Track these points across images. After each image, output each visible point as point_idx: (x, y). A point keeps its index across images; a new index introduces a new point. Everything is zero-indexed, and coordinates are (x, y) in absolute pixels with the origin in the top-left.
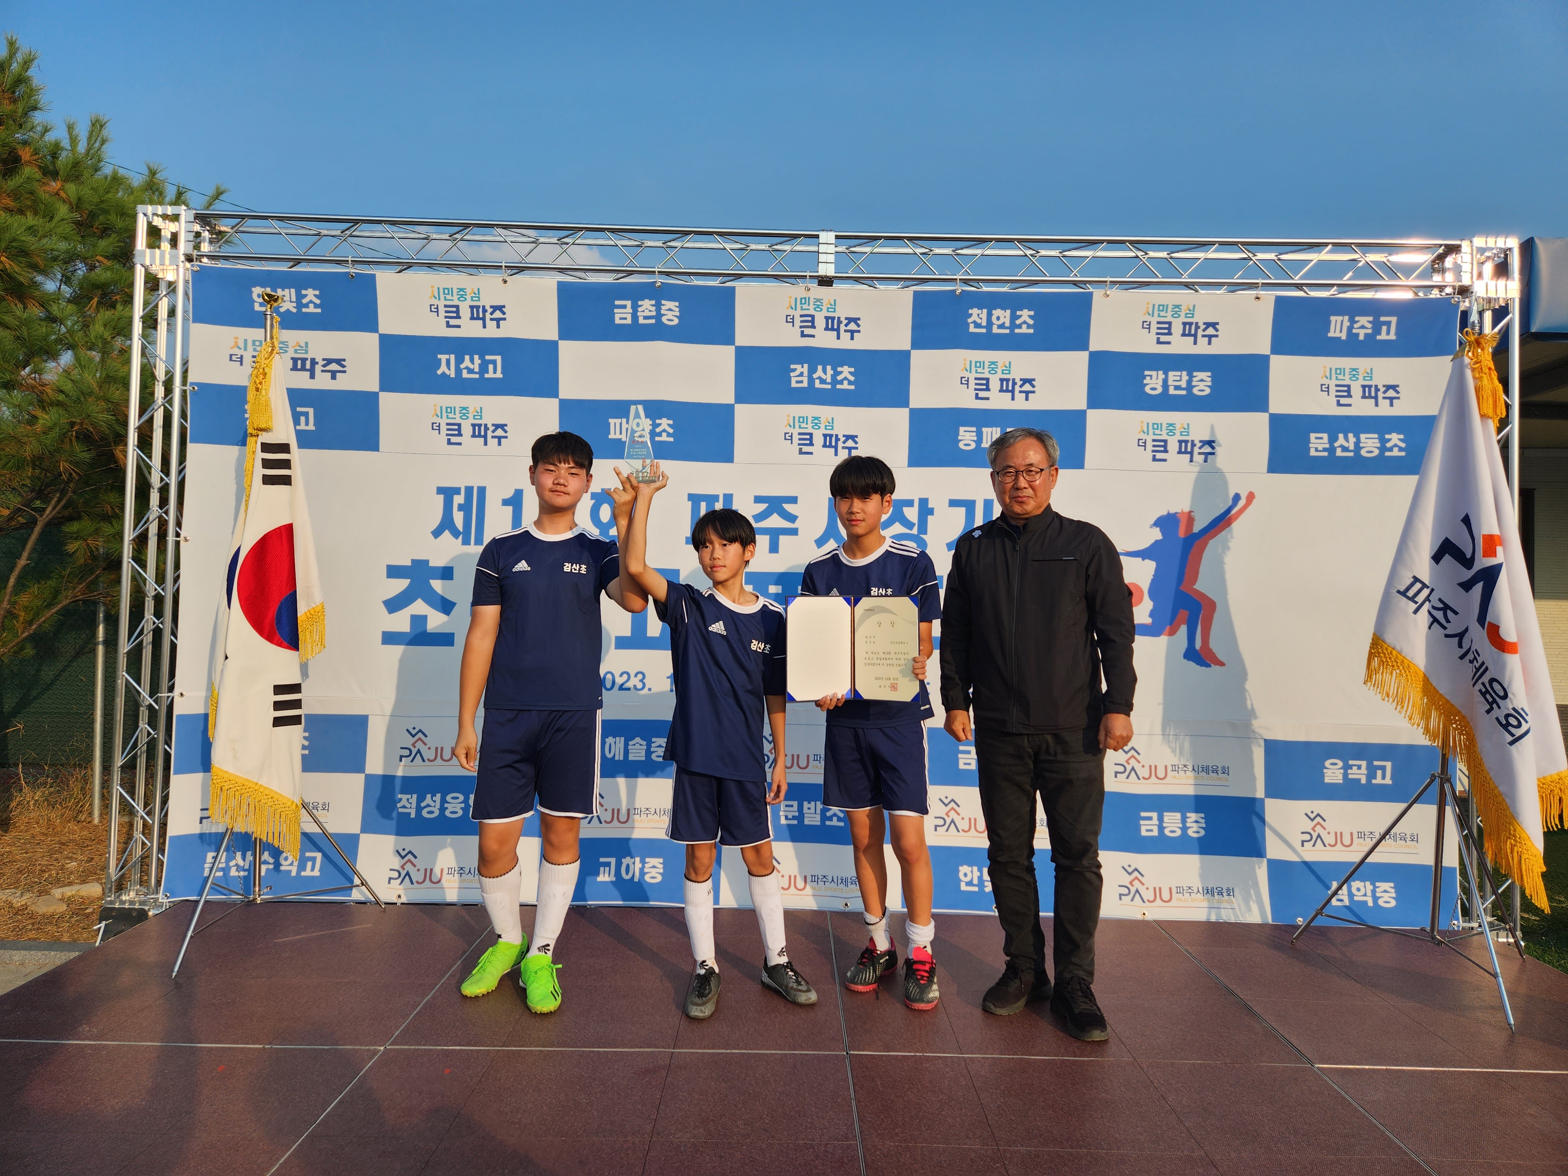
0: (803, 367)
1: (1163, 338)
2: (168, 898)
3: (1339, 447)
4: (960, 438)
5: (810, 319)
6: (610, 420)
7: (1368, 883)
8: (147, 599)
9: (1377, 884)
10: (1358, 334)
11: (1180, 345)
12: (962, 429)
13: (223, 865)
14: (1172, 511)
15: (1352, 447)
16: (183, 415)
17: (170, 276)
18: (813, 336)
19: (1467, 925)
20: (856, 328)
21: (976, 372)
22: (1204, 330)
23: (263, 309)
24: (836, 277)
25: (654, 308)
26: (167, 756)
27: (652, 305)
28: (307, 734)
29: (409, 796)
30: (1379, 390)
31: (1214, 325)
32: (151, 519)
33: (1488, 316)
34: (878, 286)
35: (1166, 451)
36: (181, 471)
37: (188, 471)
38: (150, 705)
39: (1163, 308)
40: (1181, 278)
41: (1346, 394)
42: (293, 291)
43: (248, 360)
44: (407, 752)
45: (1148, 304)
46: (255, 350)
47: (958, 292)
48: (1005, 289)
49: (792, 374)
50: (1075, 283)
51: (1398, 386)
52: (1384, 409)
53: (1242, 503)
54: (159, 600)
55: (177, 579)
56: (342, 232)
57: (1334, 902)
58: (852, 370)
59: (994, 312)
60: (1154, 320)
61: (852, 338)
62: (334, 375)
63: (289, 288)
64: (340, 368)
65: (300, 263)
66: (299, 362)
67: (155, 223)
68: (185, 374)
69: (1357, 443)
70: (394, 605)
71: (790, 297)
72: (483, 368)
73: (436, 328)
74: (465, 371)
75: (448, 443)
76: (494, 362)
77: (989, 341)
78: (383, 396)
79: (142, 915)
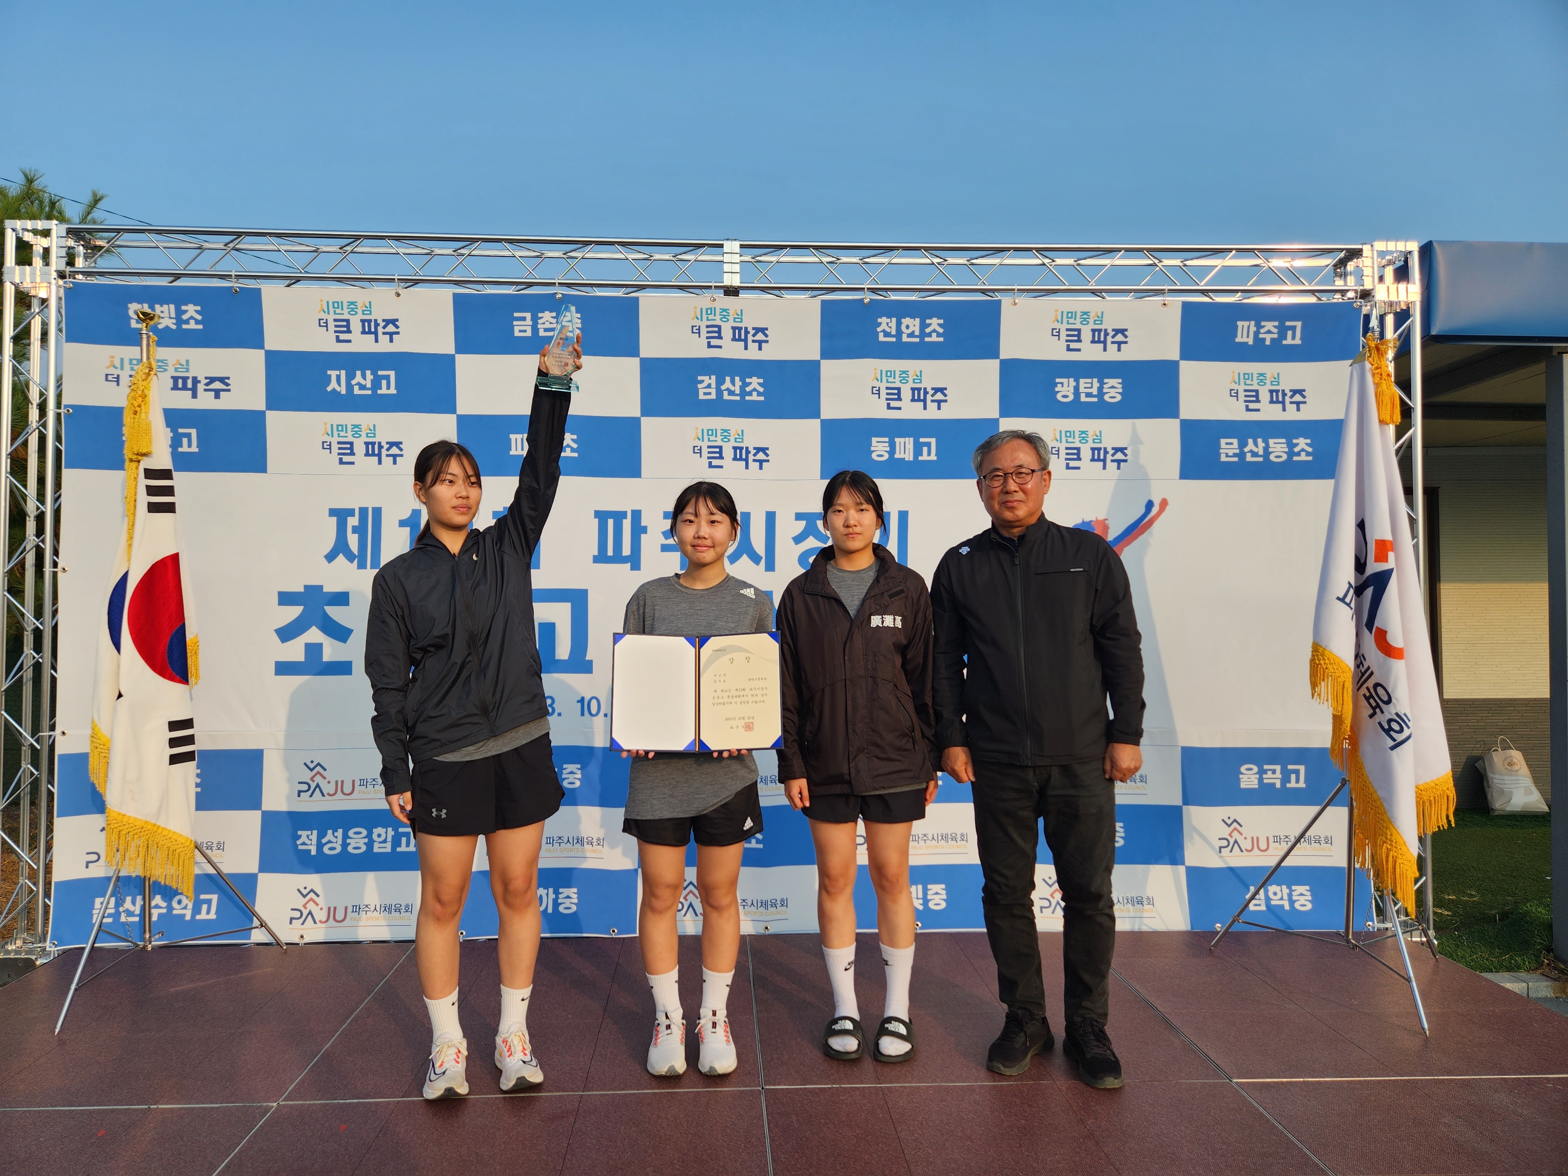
0: (710, 379)
1: (1073, 345)
2: (56, 946)
3: (1249, 452)
4: (872, 449)
5: (716, 329)
6: (511, 436)
7: (1284, 887)
8: (26, 633)
9: (1294, 888)
10: (1264, 339)
11: (1090, 352)
12: (874, 440)
13: (113, 911)
14: (1087, 519)
15: (1261, 452)
16: (58, 438)
17: (43, 294)
18: (720, 347)
19: (1382, 926)
20: (764, 338)
21: (888, 382)
22: (1113, 337)
23: (139, 326)
24: (742, 287)
25: (554, 321)
26: (50, 796)
27: (553, 317)
28: (200, 771)
29: (309, 833)
30: (1286, 395)
31: (1122, 331)
32: (27, 549)
33: (1390, 320)
34: (786, 296)
35: (1079, 459)
36: (57, 499)
37: (63, 499)
38: (32, 745)
39: (1072, 315)
40: (1087, 285)
41: (1254, 399)
42: (172, 307)
43: (125, 380)
44: (305, 787)
45: (1057, 311)
46: (132, 369)
47: (866, 301)
48: (913, 297)
49: (699, 386)
50: (983, 292)
51: (1304, 390)
52: (1291, 414)
53: (1155, 510)
54: (38, 634)
55: (55, 613)
56: (225, 245)
57: (1252, 907)
58: (761, 381)
59: (903, 320)
60: (1063, 327)
61: (760, 349)
62: (217, 394)
63: (168, 304)
64: (224, 387)
65: (180, 277)
66: (180, 381)
67: (26, 239)
68: (59, 396)
69: (1266, 448)
70: (286, 634)
71: (695, 308)
72: (376, 384)
73: (325, 342)
74: (356, 388)
75: (341, 462)
76: (387, 378)
77: (899, 350)
78: (271, 415)
79: (29, 964)
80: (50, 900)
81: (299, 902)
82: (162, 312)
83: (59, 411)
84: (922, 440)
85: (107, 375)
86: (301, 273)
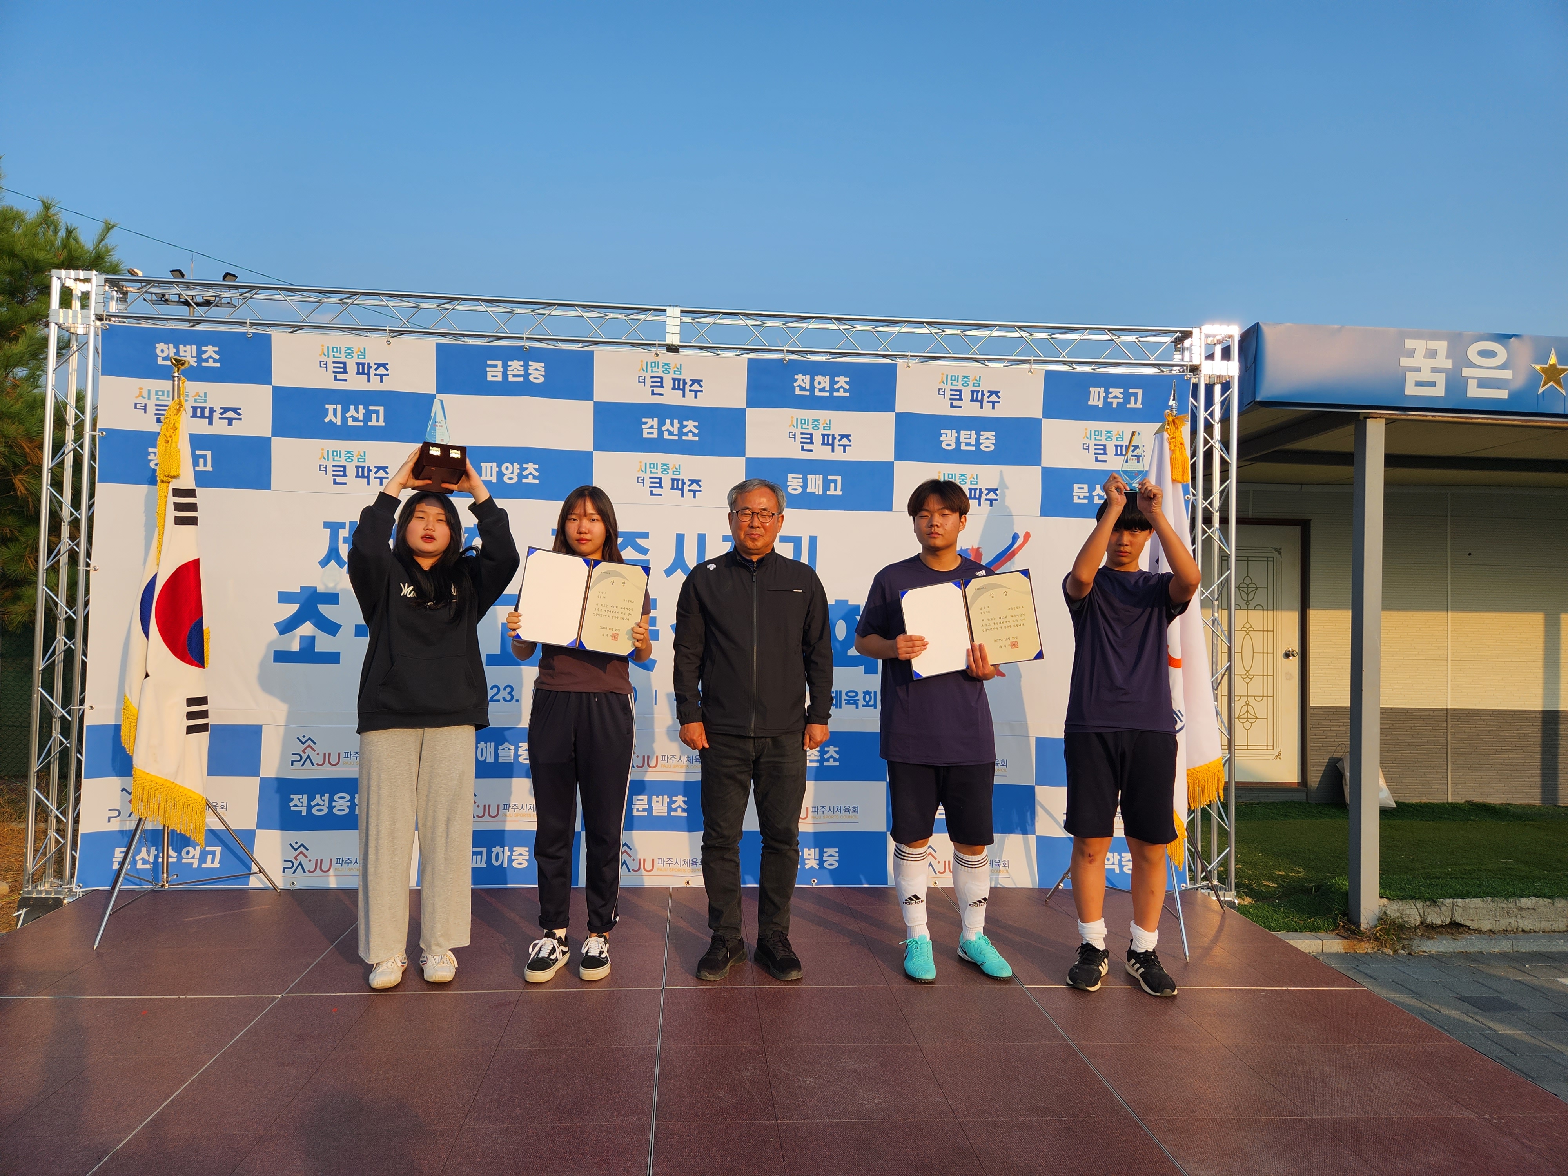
0: (653, 420)
1: (955, 403)
2: (81, 888)
3: (1096, 495)
4: (788, 483)
5: (659, 380)
8: (58, 621)
10: (1112, 403)
11: (969, 409)
12: (790, 476)
16: (93, 456)
17: (81, 331)
20: (699, 388)
21: (802, 428)
22: (989, 397)
24: (681, 346)
25: (522, 368)
26: (79, 762)
27: (521, 366)
28: (213, 742)
29: (300, 796)
31: (996, 393)
32: (62, 551)
33: (1218, 389)
36: (91, 506)
37: (96, 507)
38: (63, 716)
39: (955, 378)
40: (972, 354)
41: (1102, 452)
42: (194, 347)
43: (152, 409)
45: (943, 374)
47: (786, 361)
48: (824, 359)
49: (644, 426)
50: (885, 356)
53: (1019, 542)
54: (70, 623)
55: (87, 604)
56: (242, 297)
58: (696, 424)
59: (816, 377)
60: (948, 388)
61: (695, 397)
62: (230, 421)
63: (191, 345)
64: (237, 417)
65: (200, 323)
66: (199, 410)
67: (67, 284)
68: (95, 421)
70: (286, 627)
71: (642, 361)
73: (324, 381)
74: (350, 420)
76: (377, 412)
77: (812, 402)
78: (275, 441)
79: (58, 903)
80: (76, 852)
82: (185, 351)
83: (94, 433)
84: (830, 477)
86: (302, 322)
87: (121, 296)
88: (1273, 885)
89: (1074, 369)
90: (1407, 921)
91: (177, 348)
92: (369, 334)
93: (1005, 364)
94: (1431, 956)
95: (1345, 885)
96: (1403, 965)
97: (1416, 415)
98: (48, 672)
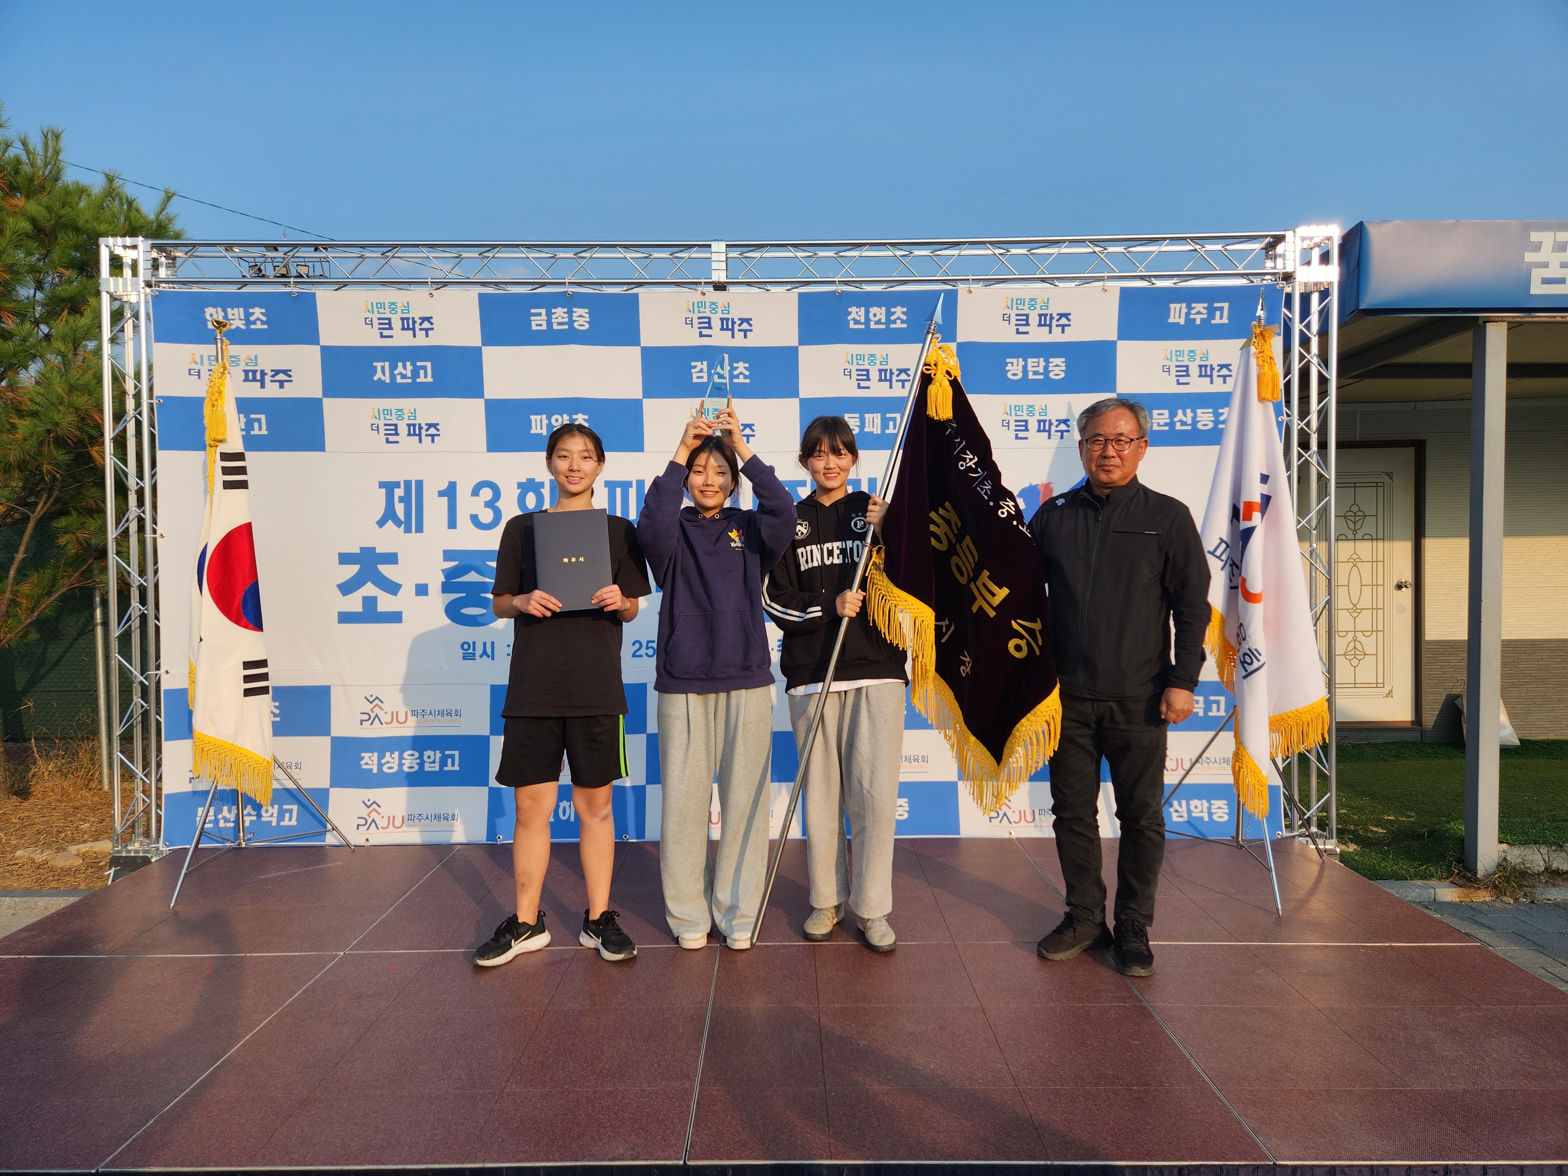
0: (702, 364)
1: (1022, 329)
2: (168, 846)
3: (1178, 421)
5: (707, 320)
6: (532, 417)
7: (1204, 802)
8: (132, 589)
9: (1213, 802)
10: (1195, 319)
11: (1037, 335)
13: (213, 818)
14: (1034, 483)
15: (1189, 422)
16: (152, 425)
17: (133, 299)
18: (710, 336)
20: (748, 327)
21: (858, 364)
22: (1058, 320)
24: (728, 282)
25: (566, 315)
26: (159, 724)
27: (564, 313)
28: (277, 704)
29: (371, 755)
30: (1214, 369)
31: (1066, 315)
32: (131, 519)
33: (1315, 298)
34: (767, 288)
35: (1027, 430)
36: (153, 476)
37: (158, 476)
39: (1021, 301)
40: (1037, 273)
41: (1185, 373)
42: (241, 310)
44: (367, 717)
45: (1007, 298)
47: (838, 293)
48: (878, 288)
49: (693, 371)
50: (944, 282)
51: (1229, 365)
52: (1217, 387)
54: (143, 591)
55: (156, 572)
56: (284, 254)
57: (1175, 818)
58: (747, 365)
59: (871, 309)
60: (1013, 313)
61: (745, 337)
62: (282, 384)
63: (238, 308)
64: (287, 378)
65: (247, 284)
66: (250, 374)
67: (116, 253)
68: (151, 389)
69: (1194, 418)
70: (346, 588)
71: (688, 301)
72: (415, 374)
73: (370, 338)
74: (398, 377)
75: (388, 441)
76: (425, 368)
77: (867, 336)
78: (327, 402)
79: (146, 861)
80: (161, 810)
81: (364, 812)
82: (233, 315)
83: (151, 401)
84: (888, 415)
85: (190, 370)
86: (347, 278)
87: (170, 261)
88: (1381, 831)
89: (1153, 284)
90: (1529, 868)
91: (225, 311)
92: (412, 287)
93: (1076, 283)
94: (1556, 905)
95: (1461, 830)
96: (1525, 914)
97: (1543, 317)
98: (125, 639)
